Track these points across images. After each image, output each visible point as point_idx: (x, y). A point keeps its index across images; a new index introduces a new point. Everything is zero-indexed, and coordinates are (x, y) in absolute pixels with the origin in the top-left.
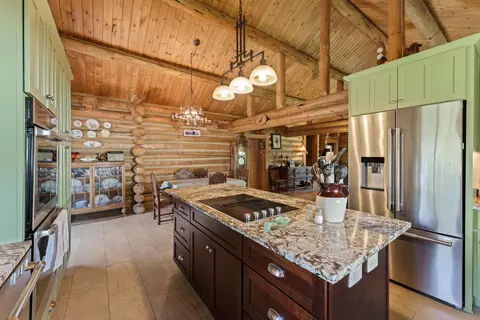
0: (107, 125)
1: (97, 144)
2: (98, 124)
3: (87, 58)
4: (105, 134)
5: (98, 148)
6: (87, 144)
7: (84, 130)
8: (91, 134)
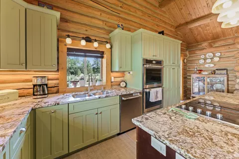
0: (218, 54)
1: (212, 65)
2: (212, 55)
3: (202, 26)
4: (216, 59)
5: (213, 67)
6: (207, 66)
7: (205, 59)
8: (209, 61)
